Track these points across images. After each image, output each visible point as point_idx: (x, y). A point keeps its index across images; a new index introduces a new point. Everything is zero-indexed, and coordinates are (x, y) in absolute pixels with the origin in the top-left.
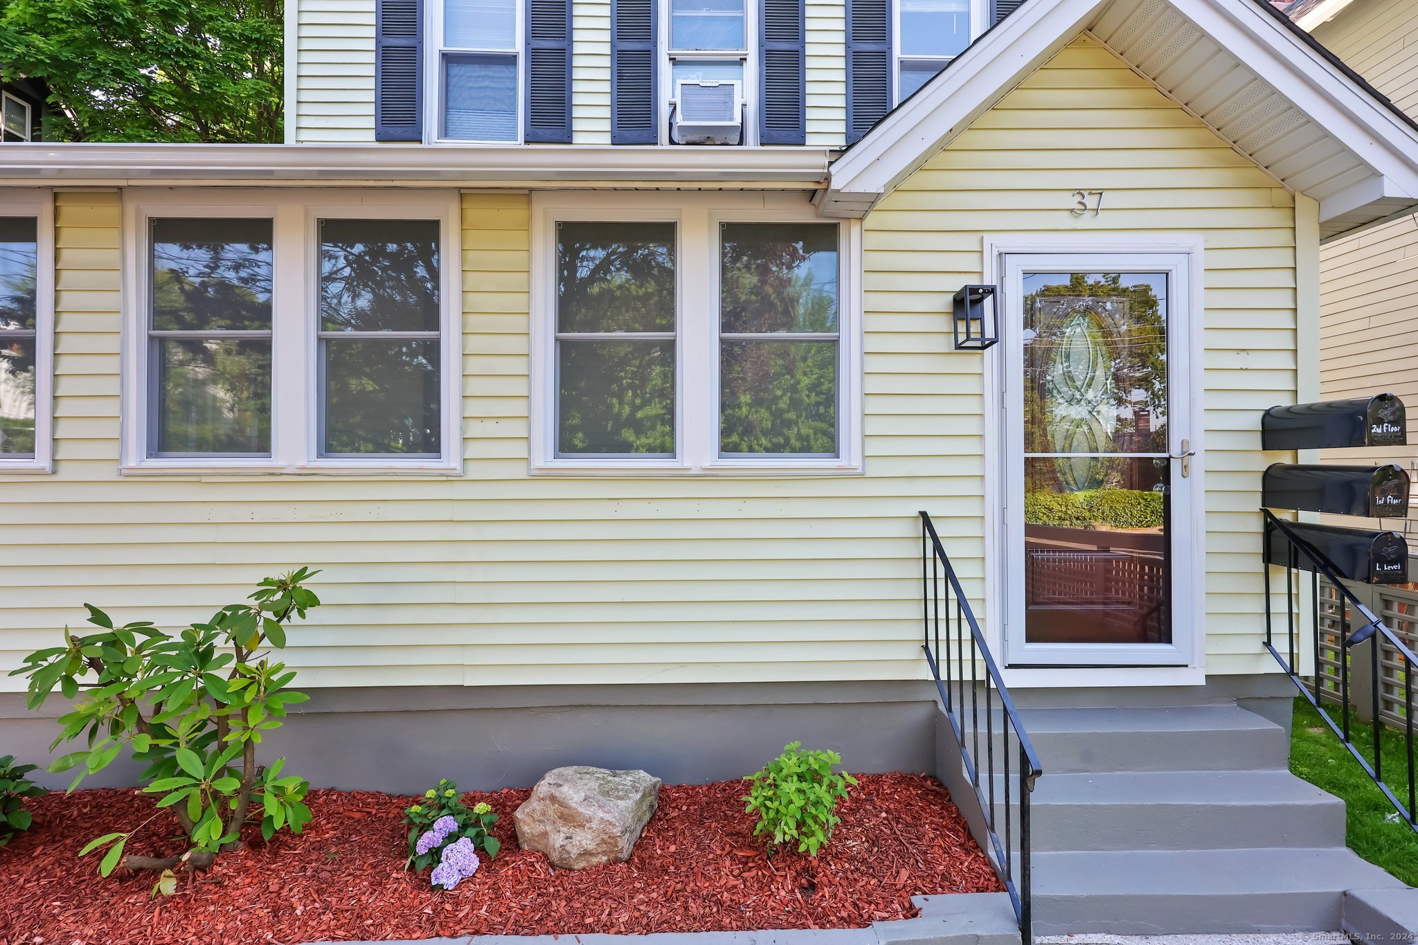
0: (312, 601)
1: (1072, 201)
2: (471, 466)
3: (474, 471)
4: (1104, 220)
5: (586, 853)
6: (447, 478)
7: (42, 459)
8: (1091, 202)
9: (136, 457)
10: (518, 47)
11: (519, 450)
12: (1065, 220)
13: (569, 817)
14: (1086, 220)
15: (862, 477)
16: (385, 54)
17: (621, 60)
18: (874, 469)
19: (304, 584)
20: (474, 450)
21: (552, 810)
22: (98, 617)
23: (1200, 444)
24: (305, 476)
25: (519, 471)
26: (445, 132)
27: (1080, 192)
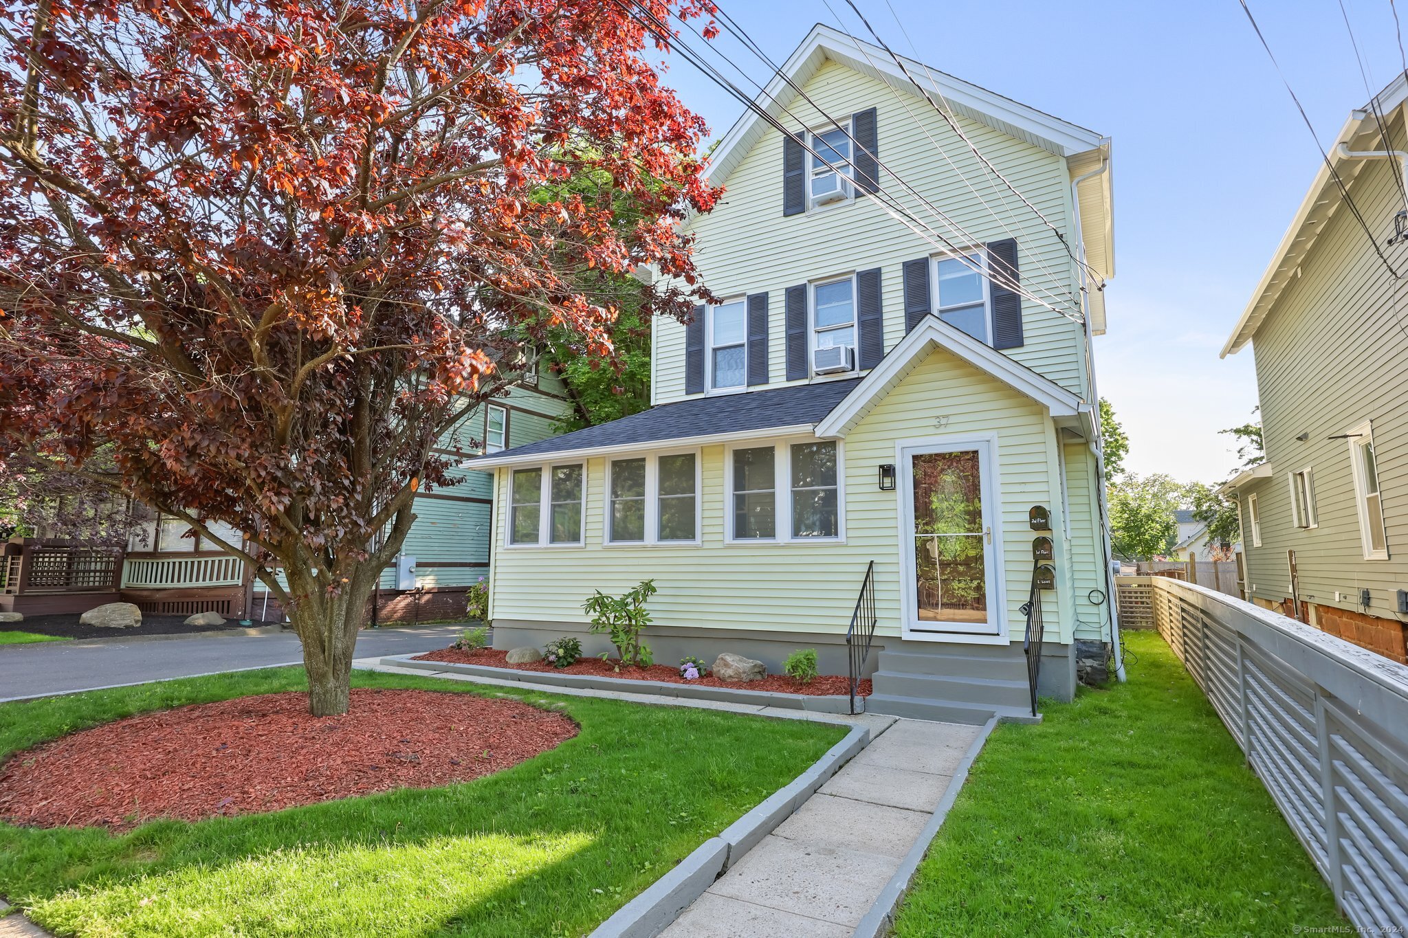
0: (654, 590)
1: (935, 422)
2: (705, 543)
3: (707, 545)
4: (950, 429)
5: (731, 677)
6: (697, 548)
7: (582, 544)
8: (943, 421)
9: (607, 543)
10: (745, 341)
11: (720, 537)
12: (932, 430)
13: (727, 665)
14: (942, 430)
15: (846, 546)
16: (689, 355)
17: (790, 338)
18: (852, 542)
19: (653, 584)
20: (706, 538)
21: (722, 662)
22: (599, 593)
23: (1000, 528)
24: (654, 548)
25: (720, 545)
26: (714, 385)
27: (938, 417)
